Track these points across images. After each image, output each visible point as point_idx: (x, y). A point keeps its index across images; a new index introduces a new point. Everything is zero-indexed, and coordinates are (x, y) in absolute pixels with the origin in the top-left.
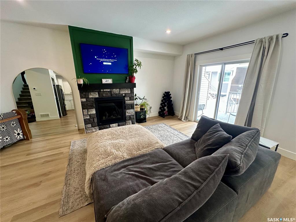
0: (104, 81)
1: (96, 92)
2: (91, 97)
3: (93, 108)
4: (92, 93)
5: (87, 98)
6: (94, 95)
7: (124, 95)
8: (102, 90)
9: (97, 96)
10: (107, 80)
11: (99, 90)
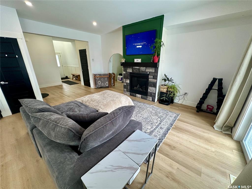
0: (136, 61)
1: (131, 68)
2: (128, 71)
3: (128, 79)
4: (128, 69)
5: (126, 72)
6: (129, 70)
7: (148, 73)
8: (134, 67)
9: (131, 71)
10: (138, 59)
11: (132, 67)
